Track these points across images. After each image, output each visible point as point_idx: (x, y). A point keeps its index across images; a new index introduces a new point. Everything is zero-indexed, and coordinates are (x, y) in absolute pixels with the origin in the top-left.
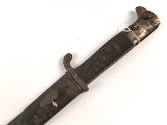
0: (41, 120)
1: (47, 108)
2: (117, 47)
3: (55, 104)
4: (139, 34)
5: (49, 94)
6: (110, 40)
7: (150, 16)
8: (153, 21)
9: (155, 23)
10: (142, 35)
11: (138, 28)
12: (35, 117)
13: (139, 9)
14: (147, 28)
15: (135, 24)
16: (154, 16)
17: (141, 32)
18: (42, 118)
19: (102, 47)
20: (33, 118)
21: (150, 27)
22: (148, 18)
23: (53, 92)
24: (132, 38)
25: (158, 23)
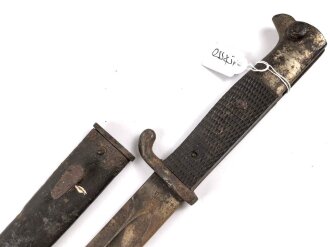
0: (58, 224)
1: (66, 200)
2: (245, 105)
3: (81, 190)
4: (285, 73)
5: (67, 173)
6: (229, 92)
7: (304, 33)
8: (312, 41)
9: (316, 46)
10: (293, 73)
11: (283, 60)
12: (45, 220)
13: (280, 20)
14: (302, 57)
15: (274, 52)
16: (313, 31)
17: (289, 68)
18: (60, 221)
19: (214, 108)
20: (42, 222)
21: (308, 54)
22: (300, 38)
23: (73, 167)
24: (272, 83)
25: (322, 44)
